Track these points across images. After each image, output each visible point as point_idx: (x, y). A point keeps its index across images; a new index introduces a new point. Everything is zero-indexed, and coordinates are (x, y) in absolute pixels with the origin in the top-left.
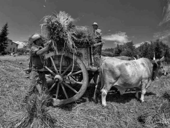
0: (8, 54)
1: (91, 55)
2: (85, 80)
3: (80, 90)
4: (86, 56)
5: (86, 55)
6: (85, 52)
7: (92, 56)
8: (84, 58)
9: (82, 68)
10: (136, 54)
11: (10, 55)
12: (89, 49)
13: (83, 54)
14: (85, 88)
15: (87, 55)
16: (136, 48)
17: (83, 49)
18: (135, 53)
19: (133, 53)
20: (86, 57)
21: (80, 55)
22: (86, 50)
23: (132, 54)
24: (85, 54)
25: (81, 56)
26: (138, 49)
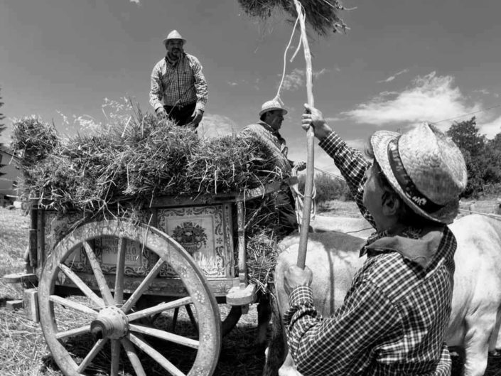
0: (5, 203)
1: (235, 235)
2: (208, 333)
3: (192, 369)
4: (219, 241)
5: (217, 237)
6: (216, 225)
7: (242, 239)
8: (212, 248)
9: (190, 288)
10: (490, 166)
11: (11, 208)
12: (228, 212)
13: (205, 232)
14: (208, 363)
15: (222, 237)
16: (490, 141)
17: (206, 212)
18: (485, 161)
19: (481, 164)
20: (219, 245)
21: (194, 235)
22: (218, 217)
23: (474, 170)
24: (216, 231)
25: (198, 238)
26: (497, 142)
